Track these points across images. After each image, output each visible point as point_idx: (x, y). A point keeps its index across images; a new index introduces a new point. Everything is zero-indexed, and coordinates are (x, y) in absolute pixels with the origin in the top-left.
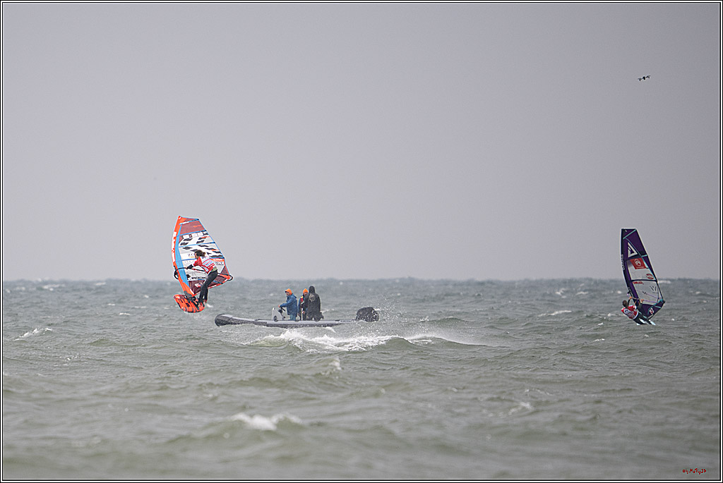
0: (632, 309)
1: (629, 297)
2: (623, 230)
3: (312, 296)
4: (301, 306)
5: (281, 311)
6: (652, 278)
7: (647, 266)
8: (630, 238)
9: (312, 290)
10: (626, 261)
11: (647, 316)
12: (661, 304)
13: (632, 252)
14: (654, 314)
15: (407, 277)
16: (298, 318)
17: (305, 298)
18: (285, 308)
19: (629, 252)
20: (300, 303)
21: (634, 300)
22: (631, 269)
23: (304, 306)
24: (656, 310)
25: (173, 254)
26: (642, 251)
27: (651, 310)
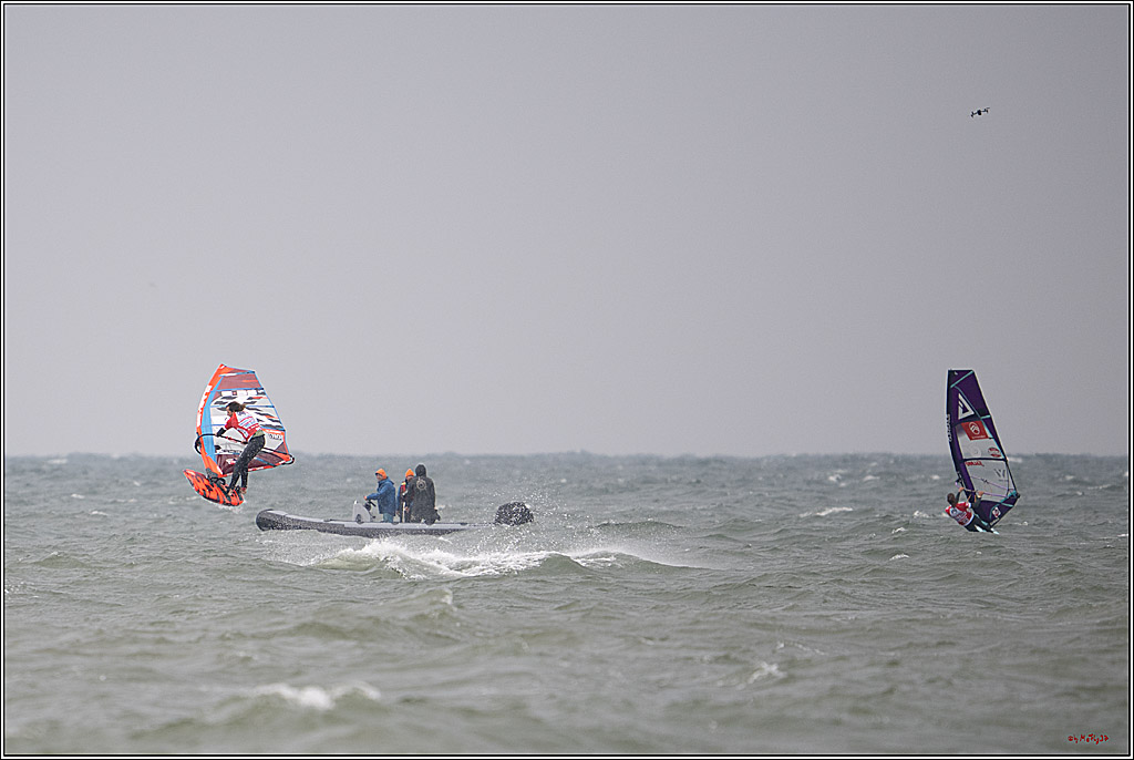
0: (964, 508)
1: (957, 488)
2: (951, 372)
3: (420, 481)
4: (401, 499)
5: (368, 507)
6: (999, 455)
7: (990, 435)
8: (963, 386)
9: (421, 471)
10: (955, 426)
11: (989, 522)
12: (1012, 500)
13: (965, 410)
14: (1000, 517)
15: (578, 451)
16: (397, 519)
17: (410, 484)
18: (375, 502)
19: (960, 410)
20: (400, 493)
21: (967, 494)
22: (963, 439)
23: (408, 499)
24: (1004, 510)
25: (199, 416)
26: (981, 408)
27: (995, 511)
